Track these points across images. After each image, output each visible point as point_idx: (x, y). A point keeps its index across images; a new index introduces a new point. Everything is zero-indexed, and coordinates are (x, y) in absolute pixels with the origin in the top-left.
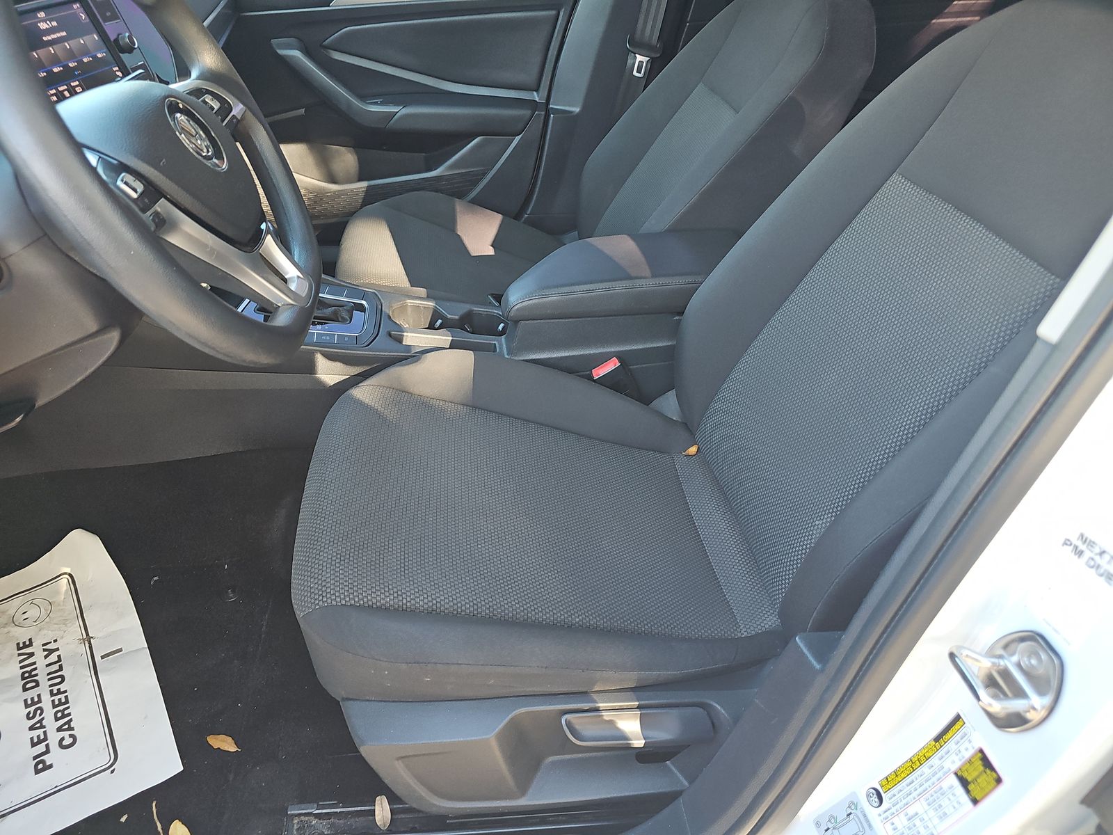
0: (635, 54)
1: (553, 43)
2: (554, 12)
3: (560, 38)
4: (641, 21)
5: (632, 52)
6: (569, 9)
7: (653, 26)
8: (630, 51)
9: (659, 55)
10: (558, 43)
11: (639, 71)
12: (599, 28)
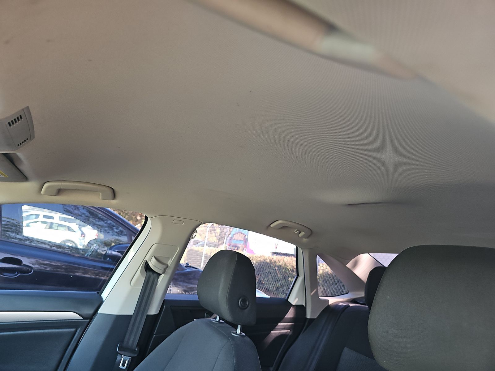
0: (122, 355)
1: (70, 346)
2: (73, 330)
3: (75, 344)
4: (127, 336)
5: (120, 354)
6: (84, 328)
7: (134, 339)
8: (118, 353)
9: (136, 355)
10: (73, 348)
11: (123, 365)
12: (101, 339)
